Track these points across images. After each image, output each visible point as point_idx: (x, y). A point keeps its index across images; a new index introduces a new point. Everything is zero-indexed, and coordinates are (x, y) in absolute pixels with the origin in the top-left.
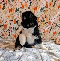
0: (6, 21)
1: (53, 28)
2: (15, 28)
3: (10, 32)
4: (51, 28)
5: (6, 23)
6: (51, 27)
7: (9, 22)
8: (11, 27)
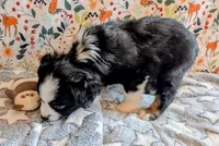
0: (18, 4)
1: (206, 28)
2: (51, 29)
3: (26, 45)
4: (197, 27)
5: (14, 10)
6: (199, 24)
7: (28, 6)
8: (36, 26)
